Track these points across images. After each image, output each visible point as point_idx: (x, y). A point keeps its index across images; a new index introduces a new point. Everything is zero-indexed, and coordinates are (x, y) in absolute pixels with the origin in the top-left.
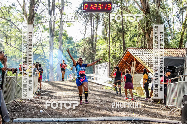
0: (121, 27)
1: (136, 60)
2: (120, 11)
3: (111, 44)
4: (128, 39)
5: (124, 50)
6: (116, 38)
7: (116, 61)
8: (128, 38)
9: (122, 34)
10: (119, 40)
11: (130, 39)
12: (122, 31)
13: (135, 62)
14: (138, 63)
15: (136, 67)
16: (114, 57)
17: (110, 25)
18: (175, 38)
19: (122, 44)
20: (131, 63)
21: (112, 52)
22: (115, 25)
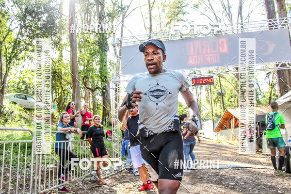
0: (220, 91)
1: (235, 117)
2: (218, 79)
3: (213, 105)
5: (224, 109)
6: (217, 100)
8: (226, 99)
9: (221, 97)
11: (228, 100)
12: (221, 94)
13: (234, 119)
14: (236, 120)
15: (235, 122)
16: (216, 115)
17: (211, 90)
19: (222, 104)
20: (231, 119)
21: (214, 111)
22: (215, 90)
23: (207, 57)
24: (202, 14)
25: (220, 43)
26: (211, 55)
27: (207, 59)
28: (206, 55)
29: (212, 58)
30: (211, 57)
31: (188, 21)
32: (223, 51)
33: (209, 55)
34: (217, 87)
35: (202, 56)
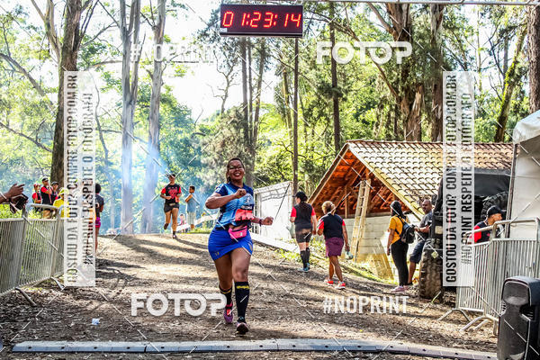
0: (329, 80)
1: (372, 177)
2: (327, 35)
3: (301, 128)
4: (350, 116)
5: (338, 147)
7: (313, 179)
8: (348, 110)
9: (331, 100)
10: (323, 118)
11: (356, 116)
12: (332, 92)
13: (368, 183)
14: (377, 184)
15: (372, 195)
16: (309, 166)
17: (297, 74)
18: (483, 114)
19: (333, 130)
20: (357, 184)
21: (301, 151)
22: (311, 75)
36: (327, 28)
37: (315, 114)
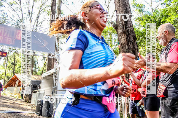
0: (13, 62)
1: (19, 80)
2: (14, 54)
3: (7, 70)
4: (17, 68)
5: (14, 74)
7: (8, 79)
8: (16, 67)
9: (13, 66)
10: (11, 68)
11: (18, 68)
12: (14, 64)
13: (18, 81)
14: (20, 81)
15: (19, 83)
16: (8, 77)
17: (7, 60)
18: (40, 70)
19: (13, 71)
20: (16, 81)
21: (6, 74)
22: (10, 61)
23: (7, 39)
24: (14, 11)
25: (17, 33)
26: (9, 38)
27: (6, 40)
28: (6, 38)
29: (9, 41)
30: (9, 39)
31: (3, 11)
32: (18, 38)
33: (7, 38)
34: (12, 59)
35: (2, 37)
36: (14, 53)
37: (10, 67)
